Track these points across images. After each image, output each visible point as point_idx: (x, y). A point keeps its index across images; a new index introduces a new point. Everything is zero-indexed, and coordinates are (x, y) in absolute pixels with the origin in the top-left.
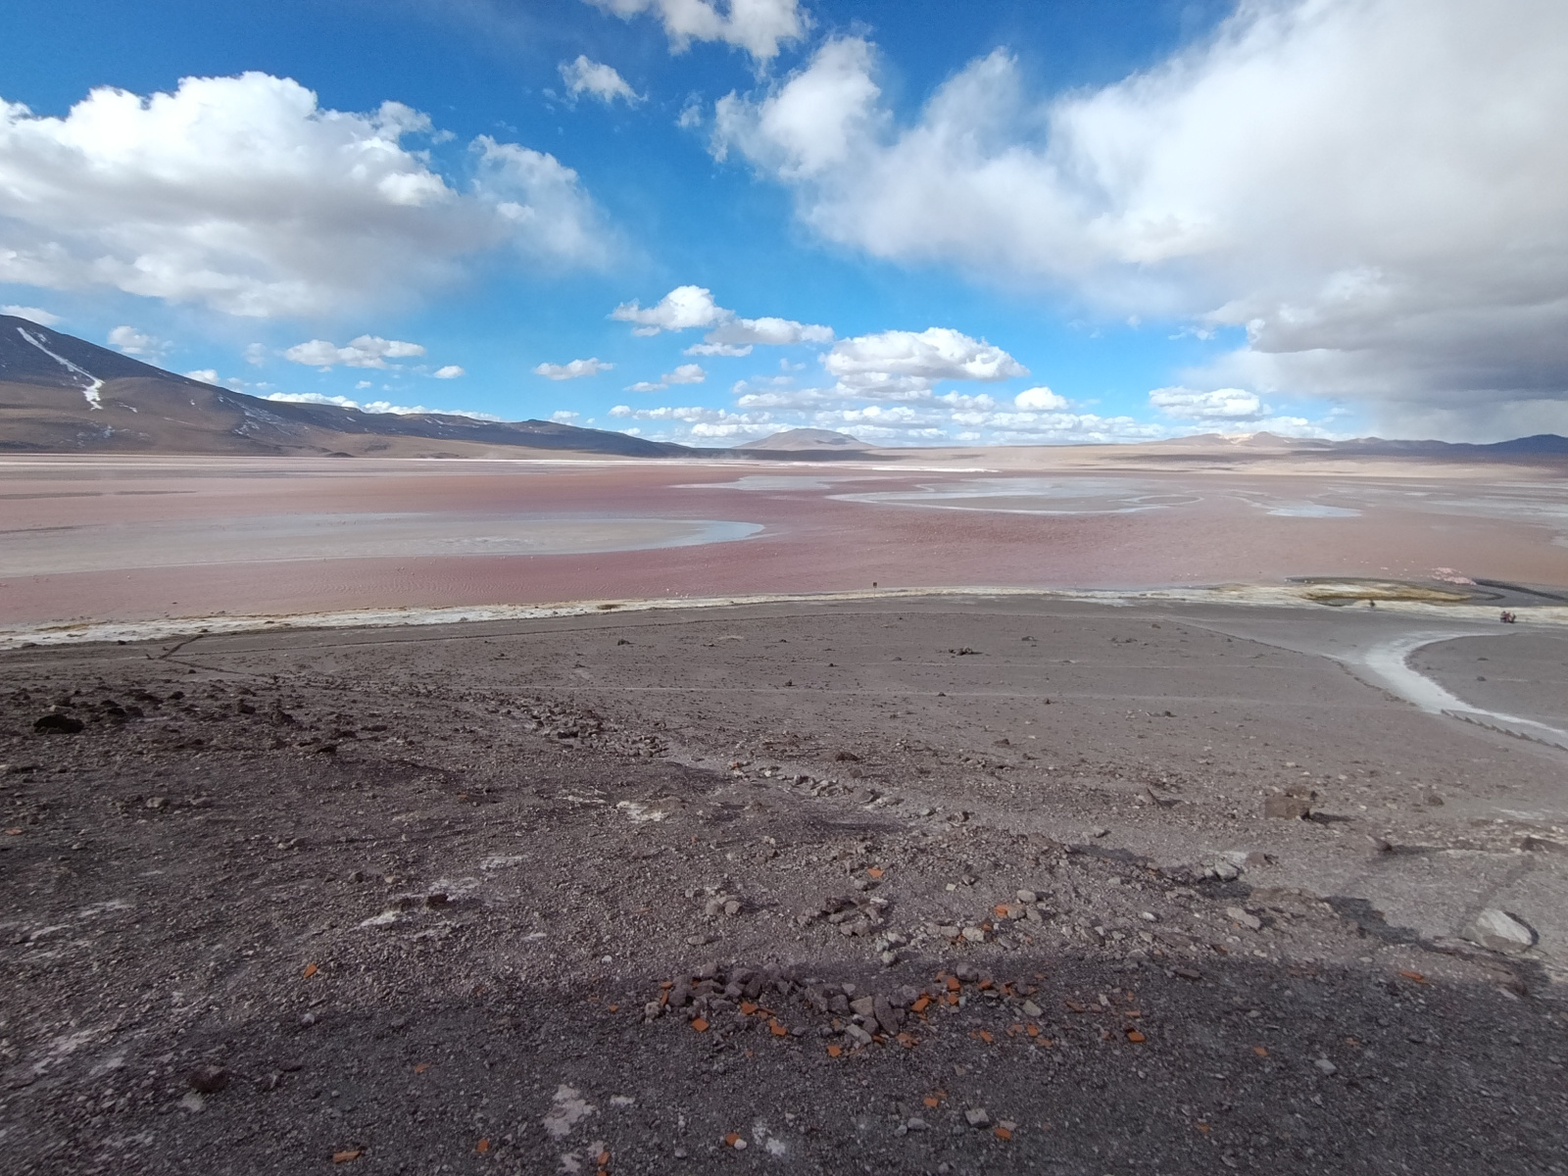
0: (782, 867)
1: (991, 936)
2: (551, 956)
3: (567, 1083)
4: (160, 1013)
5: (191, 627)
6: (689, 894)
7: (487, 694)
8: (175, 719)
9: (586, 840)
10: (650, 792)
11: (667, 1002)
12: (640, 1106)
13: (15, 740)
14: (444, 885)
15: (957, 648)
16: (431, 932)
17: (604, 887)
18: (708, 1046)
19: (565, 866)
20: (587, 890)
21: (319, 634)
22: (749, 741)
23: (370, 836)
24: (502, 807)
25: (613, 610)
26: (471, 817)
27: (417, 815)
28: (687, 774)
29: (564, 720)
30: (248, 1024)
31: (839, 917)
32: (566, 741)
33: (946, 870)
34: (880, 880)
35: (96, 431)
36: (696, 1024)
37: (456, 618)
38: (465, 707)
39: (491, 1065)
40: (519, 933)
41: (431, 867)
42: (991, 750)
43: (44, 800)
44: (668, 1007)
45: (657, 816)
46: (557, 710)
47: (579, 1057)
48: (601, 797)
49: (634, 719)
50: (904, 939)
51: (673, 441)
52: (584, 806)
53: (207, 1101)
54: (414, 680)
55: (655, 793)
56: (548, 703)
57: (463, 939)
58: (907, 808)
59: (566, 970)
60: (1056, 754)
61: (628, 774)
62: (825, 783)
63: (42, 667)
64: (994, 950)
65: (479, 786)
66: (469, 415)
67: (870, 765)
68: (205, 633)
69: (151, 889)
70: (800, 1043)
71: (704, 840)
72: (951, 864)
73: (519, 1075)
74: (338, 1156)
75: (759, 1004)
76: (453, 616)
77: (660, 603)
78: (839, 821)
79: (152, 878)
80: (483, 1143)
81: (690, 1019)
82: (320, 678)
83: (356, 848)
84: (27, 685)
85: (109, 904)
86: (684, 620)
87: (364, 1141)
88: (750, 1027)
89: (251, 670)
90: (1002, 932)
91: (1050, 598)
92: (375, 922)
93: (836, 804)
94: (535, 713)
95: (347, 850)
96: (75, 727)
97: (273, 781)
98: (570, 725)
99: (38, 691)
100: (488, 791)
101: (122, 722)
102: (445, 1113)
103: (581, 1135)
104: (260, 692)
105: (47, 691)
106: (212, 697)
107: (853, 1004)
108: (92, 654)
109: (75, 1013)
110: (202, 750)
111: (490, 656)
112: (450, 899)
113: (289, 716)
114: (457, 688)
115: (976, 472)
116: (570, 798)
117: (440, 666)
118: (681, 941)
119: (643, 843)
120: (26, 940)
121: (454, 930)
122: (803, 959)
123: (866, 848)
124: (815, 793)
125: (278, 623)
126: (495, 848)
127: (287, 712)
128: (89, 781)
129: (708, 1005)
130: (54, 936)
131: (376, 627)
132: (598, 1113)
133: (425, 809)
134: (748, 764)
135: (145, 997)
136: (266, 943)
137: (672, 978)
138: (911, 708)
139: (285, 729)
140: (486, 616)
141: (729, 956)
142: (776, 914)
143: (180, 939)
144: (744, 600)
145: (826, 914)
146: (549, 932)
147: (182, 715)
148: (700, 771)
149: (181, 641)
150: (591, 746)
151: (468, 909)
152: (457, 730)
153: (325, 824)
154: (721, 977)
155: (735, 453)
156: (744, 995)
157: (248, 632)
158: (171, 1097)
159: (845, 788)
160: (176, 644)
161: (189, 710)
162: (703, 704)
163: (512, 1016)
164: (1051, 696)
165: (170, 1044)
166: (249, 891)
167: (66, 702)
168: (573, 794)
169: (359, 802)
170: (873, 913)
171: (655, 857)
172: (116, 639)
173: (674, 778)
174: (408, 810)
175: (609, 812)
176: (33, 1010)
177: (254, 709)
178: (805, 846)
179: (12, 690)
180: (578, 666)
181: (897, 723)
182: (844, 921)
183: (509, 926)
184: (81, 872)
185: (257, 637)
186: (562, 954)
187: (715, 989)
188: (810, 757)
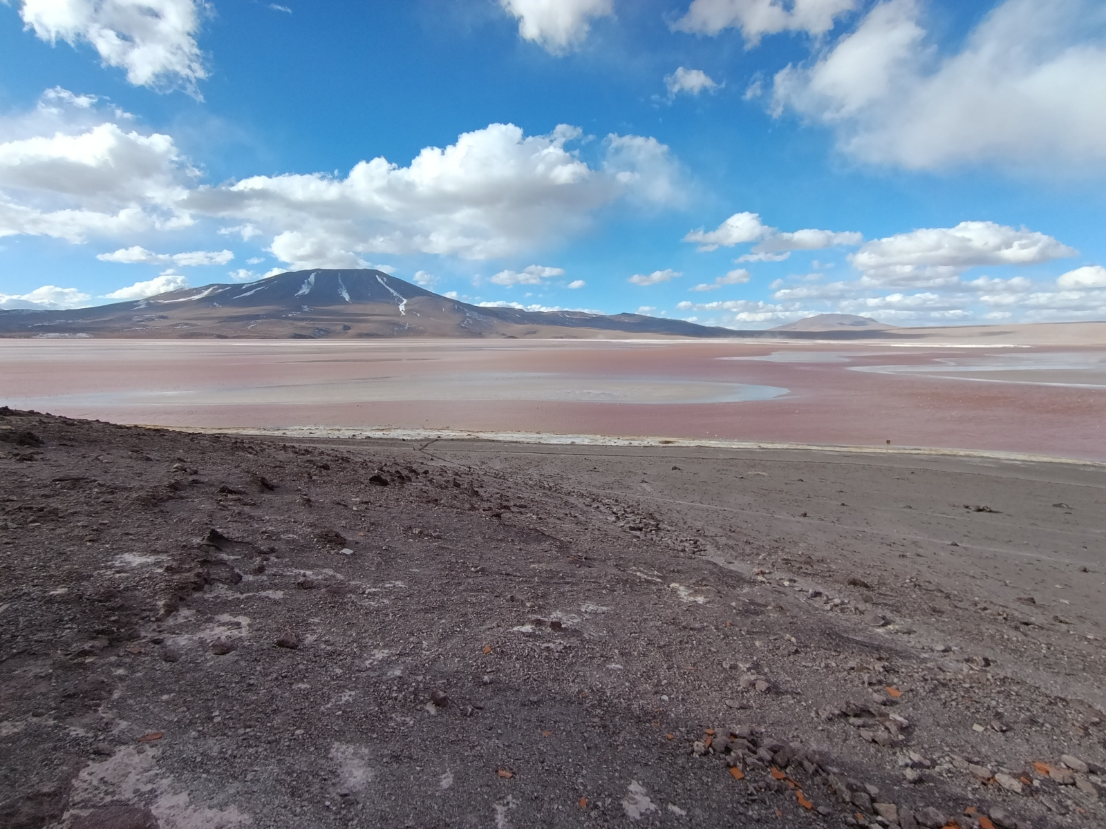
0: (803, 663)
1: (1030, 791)
2: (627, 684)
3: (637, 780)
4: (418, 651)
5: (433, 434)
6: (726, 665)
7: (585, 493)
8: (425, 485)
9: (649, 606)
10: (693, 581)
11: (710, 745)
12: (691, 820)
13: (362, 486)
14: (559, 616)
15: (974, 503)
16: (552, 645)
17: (662, 643)
18: (743, 793)
19: (635, 621)
20: (650, 643)
21: (493, 444)
22: (770, 555)
23: (518, 574)
24: (594, 571)
25: (670, 445)
26: (575, 574)
27: (543, 566)
28: (722, 572)
29: (633, 518)
30: (457, 672)
31: (859, 721)
32: (634, 532)
33: (973, 710)
34: (899, 700)
35: (402, 326)
36: (733, 770)
37: (569, 441)
38: (572, 500)
39: (588, 748)
40: (605, 661)
41: (552, 601)
42: (1012, 605)
43: (372, 520)
44: (711, 749)
45: (701, 600)
46: (628, 510)
47: (646, 764)
48: (659, 577)
49: (681, 524)
50: (927, 763)
51: (721, 325)
52: (647, 581)
53: (438, 711)
54: (542, 478)
55: (697, 582)
56: (623, 505)
57: (571, 656)
58: (920, 639)
59: (636, 697)
60: (1096, 624)
61: (678, 564)
62: (837, 601)
63: (372, 449)
64: (1034, 807)
65: (580, 554)
66: (586, 311)
67: (880, 594)
68: (439, 439)
69: (414, 580)
70: (825, 822)
71: (737, 626)
72: (978, 705)
73: (606, 761)
74: (502, 773)
75: (786, 773)
76: (566, 440)
77: (704, 443)
78: (851, 636)
79: (415, 573)
80: (584, 801)
81: (728, 766)
82: (491, 471)
83: (511, 580)
84: (366, 458)
85: (397, 583)
86: (721, 456)
87: (515, 770)
88: (779, 791)
89: (458, 462)
90: (1045, 792)
91: (1092, 469)
92: (521, 630)
93: (847, 620)
94: (615, 510)
95: (506, 580)
96: (384, 483)
97: (469, 529)
98: (637, 522)
99: (370, 461)
100: (586, 559)
101: (403, 483)
102: (561, 770)
103: (648, 824)
104: (463, 475)
105: (374, 462)
106: (441, 475)
107: (876, 805)
108: (392, 445)
109: (383, 638)
110: (437, 505)
111: (588, 469)
112: (563, 626)
113: (477, 492)
114: (566, 487)
115: (1004, 348)
116: (638, 574)
117: (557, 471)
118: (720, 701)
119: (690, 618)
120: (364, 593)
121: (565, 648)
122: (825, 747)
123: (883, 667)
124: (828, 607)
125: (474, 435)
126: (588, 598)
127: (476, 489)
128: (390, 513)
129: (744, 759)
130: (374, 594)
131: (523, 443)
132: (660, 812)
133: (548, 563)
134: (770, 573)
135: (411, 639)
136: (466, 626)
137: (714, 728)
138: (920, 551)
139: (474, 499)
140: (587, 442)
141: (759, 724)
142: (799, 702)
143: (427, 611)
144: (770, 446)
145: (845, 715)
146: (625, 666)
147: (428, 483)
148: (731, 571)
149: (429, 441)
150: (652, 540)
151: (574, 636)
152: (566, 514)
153: (494, 561)
154: (753, 740)
155: (772, 334)
156: (773, 762)
157: (458, 440)
158: (421, 702)
159: (856, 609)
160: (425, 443)
161: (431, 481)
162: (733, 521)
163: (602, 719)
164: (1087, 565)
165: (422, 671)
166: (458, 593)
167: (381, 469)
168: (640, 571)
169: (512, 551)
170: (893, 729)
171: (700, 630)
172: (401, 438)
173: (712, 573)
174: (539, 562)
175: (665, 589)
176: (366, 631)
177: (460, 485)
178: (822, 651)
179: (360, 460)
180: (643, 481)
181: (906, 562)
182: (864, 726)
183: (598, 655)
184: (386, 561)
185: (463, 443)
186: (633, 684)
187: (749, 749)
188: (824, 577)
